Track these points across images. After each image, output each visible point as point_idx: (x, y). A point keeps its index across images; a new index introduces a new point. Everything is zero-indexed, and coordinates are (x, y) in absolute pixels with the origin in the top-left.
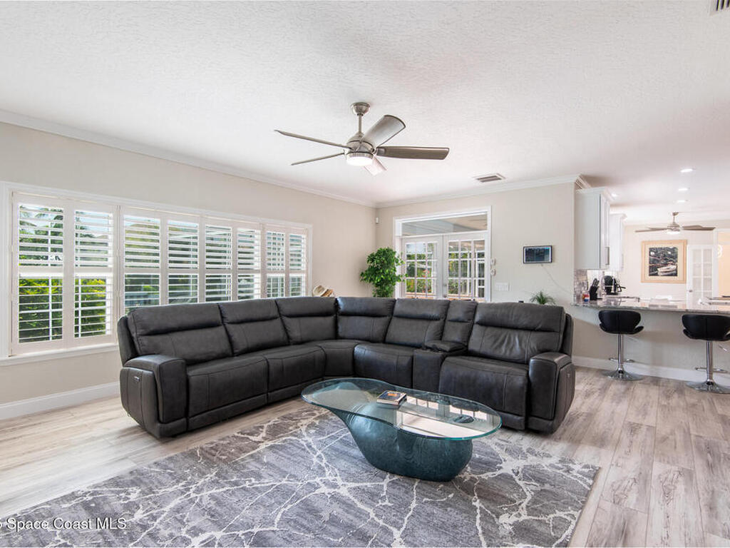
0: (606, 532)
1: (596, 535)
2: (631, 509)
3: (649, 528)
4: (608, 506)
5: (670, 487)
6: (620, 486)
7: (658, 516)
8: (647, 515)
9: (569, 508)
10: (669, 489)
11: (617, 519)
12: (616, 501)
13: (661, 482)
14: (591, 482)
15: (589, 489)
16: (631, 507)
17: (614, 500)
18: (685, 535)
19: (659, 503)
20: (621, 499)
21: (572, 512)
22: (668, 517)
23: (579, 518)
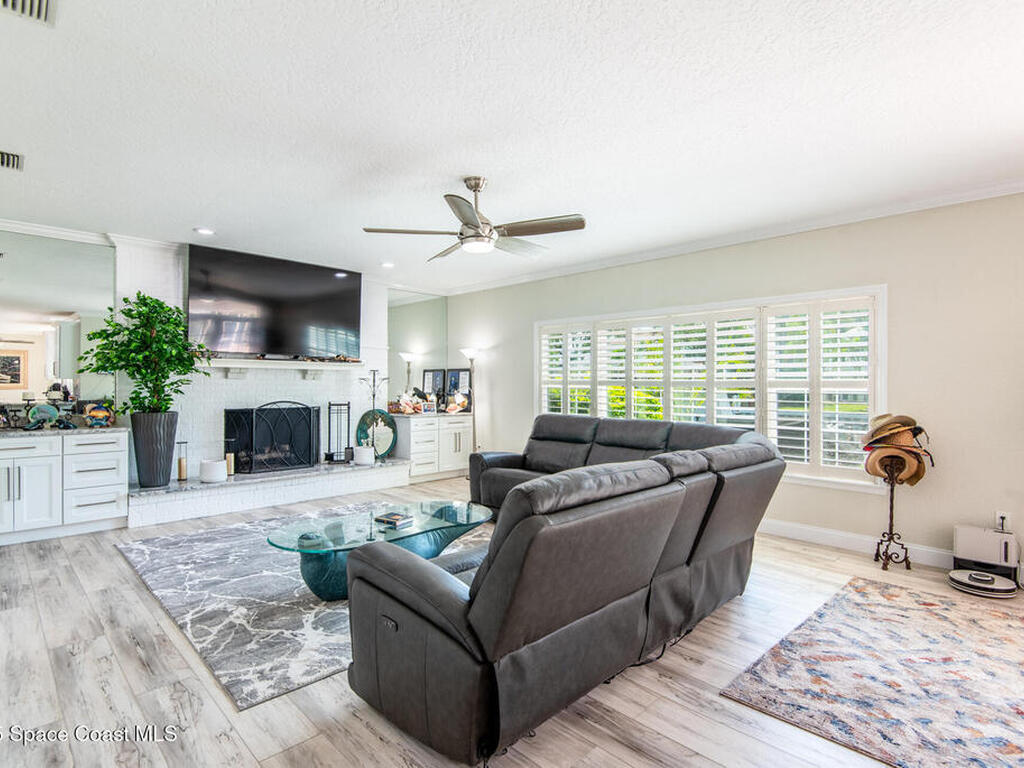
0: (163, 655)
1: (168, 648)
2: (155, 688)
3: (125, 683)
4: (182, 675)
5: (127, 755)
6: (191, 705)
7: (122, 701)
8: (136, 693)
9: (210, 646)
10: (126, 751)
11: (163, 671)
12: (178, 685)
13: (144, 756)
14: (224, 680)
15: (217, 673)
16: (158, 690)
17: (182, 685)
18: (85, 702)
19: (129, 718)
20: (176, 691)
21: (204, 645)
22: (111, 708)
23: (193, 646)
